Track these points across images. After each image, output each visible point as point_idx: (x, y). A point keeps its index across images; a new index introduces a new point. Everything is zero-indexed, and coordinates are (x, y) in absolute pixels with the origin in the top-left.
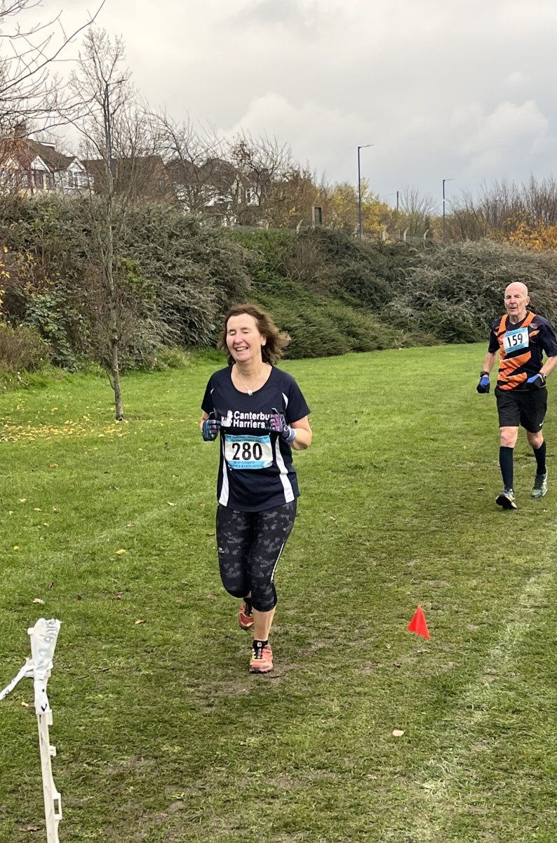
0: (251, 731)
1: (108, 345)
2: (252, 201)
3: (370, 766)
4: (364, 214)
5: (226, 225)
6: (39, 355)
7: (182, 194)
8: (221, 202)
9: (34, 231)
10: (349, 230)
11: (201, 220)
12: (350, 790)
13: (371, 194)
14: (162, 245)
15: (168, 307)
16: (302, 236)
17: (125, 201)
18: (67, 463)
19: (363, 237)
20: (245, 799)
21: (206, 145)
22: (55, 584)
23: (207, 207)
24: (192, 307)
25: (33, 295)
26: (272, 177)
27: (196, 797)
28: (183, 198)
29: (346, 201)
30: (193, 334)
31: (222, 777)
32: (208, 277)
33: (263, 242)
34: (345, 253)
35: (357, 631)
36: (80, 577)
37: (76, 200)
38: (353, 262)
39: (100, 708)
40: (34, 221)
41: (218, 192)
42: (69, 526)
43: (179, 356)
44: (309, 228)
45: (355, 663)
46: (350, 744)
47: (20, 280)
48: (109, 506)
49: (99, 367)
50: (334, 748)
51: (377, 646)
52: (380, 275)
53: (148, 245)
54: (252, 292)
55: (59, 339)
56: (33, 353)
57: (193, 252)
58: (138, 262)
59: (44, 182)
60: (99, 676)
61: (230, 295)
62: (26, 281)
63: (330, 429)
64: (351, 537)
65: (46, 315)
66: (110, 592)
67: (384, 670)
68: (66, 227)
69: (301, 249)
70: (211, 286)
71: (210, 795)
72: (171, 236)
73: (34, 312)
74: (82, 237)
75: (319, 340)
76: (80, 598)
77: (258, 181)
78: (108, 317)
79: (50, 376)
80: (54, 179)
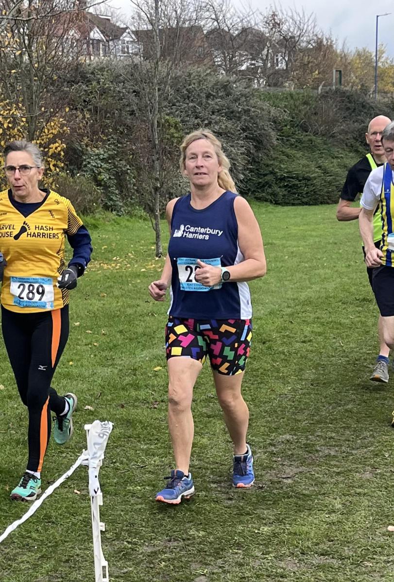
0: (264, 522)
1: (151, 192)
2: (280, 65)
3: (366, 555)
4: (379, 77)
5: (256, 87)
6: (92, 200)
7: (219, 60)
8: (253, 67)
9: (91, 92)
10: (365, 90)
11: (235, 82)
12: (349, 573)
13: (387, 59)
14: (200, 104)
16: (324, 96)
17: (170, 66)
18: (115, 293)
19: (378, 97)
20: (258, 577)
21: (241, 15)
22: (102, 394)
23: (240, 71)
25: (89, 148)
26: (298, 43)
27: (217, 573)
28: (219, 63)
29: (363, 64)
31: (239, 558)
32: (239, 132)
33: (288, 102)
34: (361, 111)
35: (359, 441)
36: (123, 389)
37: (128, 65)
39: (138, 498)
40: (92, 84)
41: (251, 57)
42: (115, 346)
44: (330, 89)
45: (357, 468)
46: (350, 536)
47: (78, 135)
48: (148, 330)
49: (143, 211)
50: (336, 538)
51: (377, 455)
53: (188, 104)
54: (277, 146)
55: (109, 187)
56: (88, 198)
57: (227, 110)
58: (179, 120)
59: (101, 50)
60: (138, 471)
61: (257, 148)
62: (82, 136)
63: (342, 267)
64: (357, 361)
65: (99, 166)
66: (148, 403)
67: (382, 475)
68: (118, 89)
69: (322, 108)
70: (241, 140)
71: (229, 572)
72: (208, 96)
73: (89, 163)
74: (132, 97)
75: (335, 189)
76: (123, 407)
77: (286, 47)
78: (152, 167)
79: (101, 219)
80: (109, 47)
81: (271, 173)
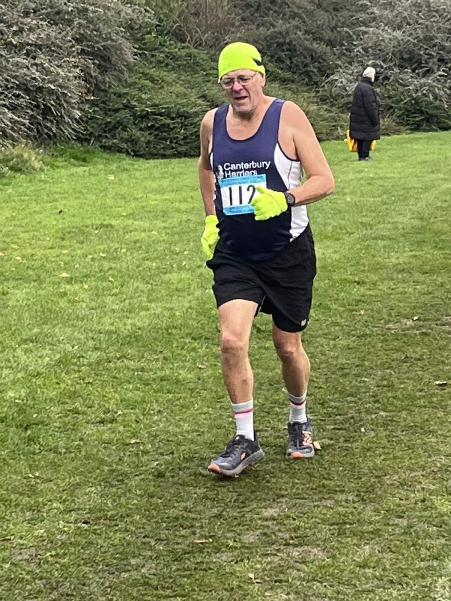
15: (12, 87)
24: (46, 86)
30: (49, 125)
32: (70, 44)
34: (269, 9)
38: (280, 21)
43: (26, 156)
52: (318, 39)
54: (134, 65)
57: (49, 10)
61: (103, 69)
69: (206, 5)
70: (74, 57)
81: (126, 107)
